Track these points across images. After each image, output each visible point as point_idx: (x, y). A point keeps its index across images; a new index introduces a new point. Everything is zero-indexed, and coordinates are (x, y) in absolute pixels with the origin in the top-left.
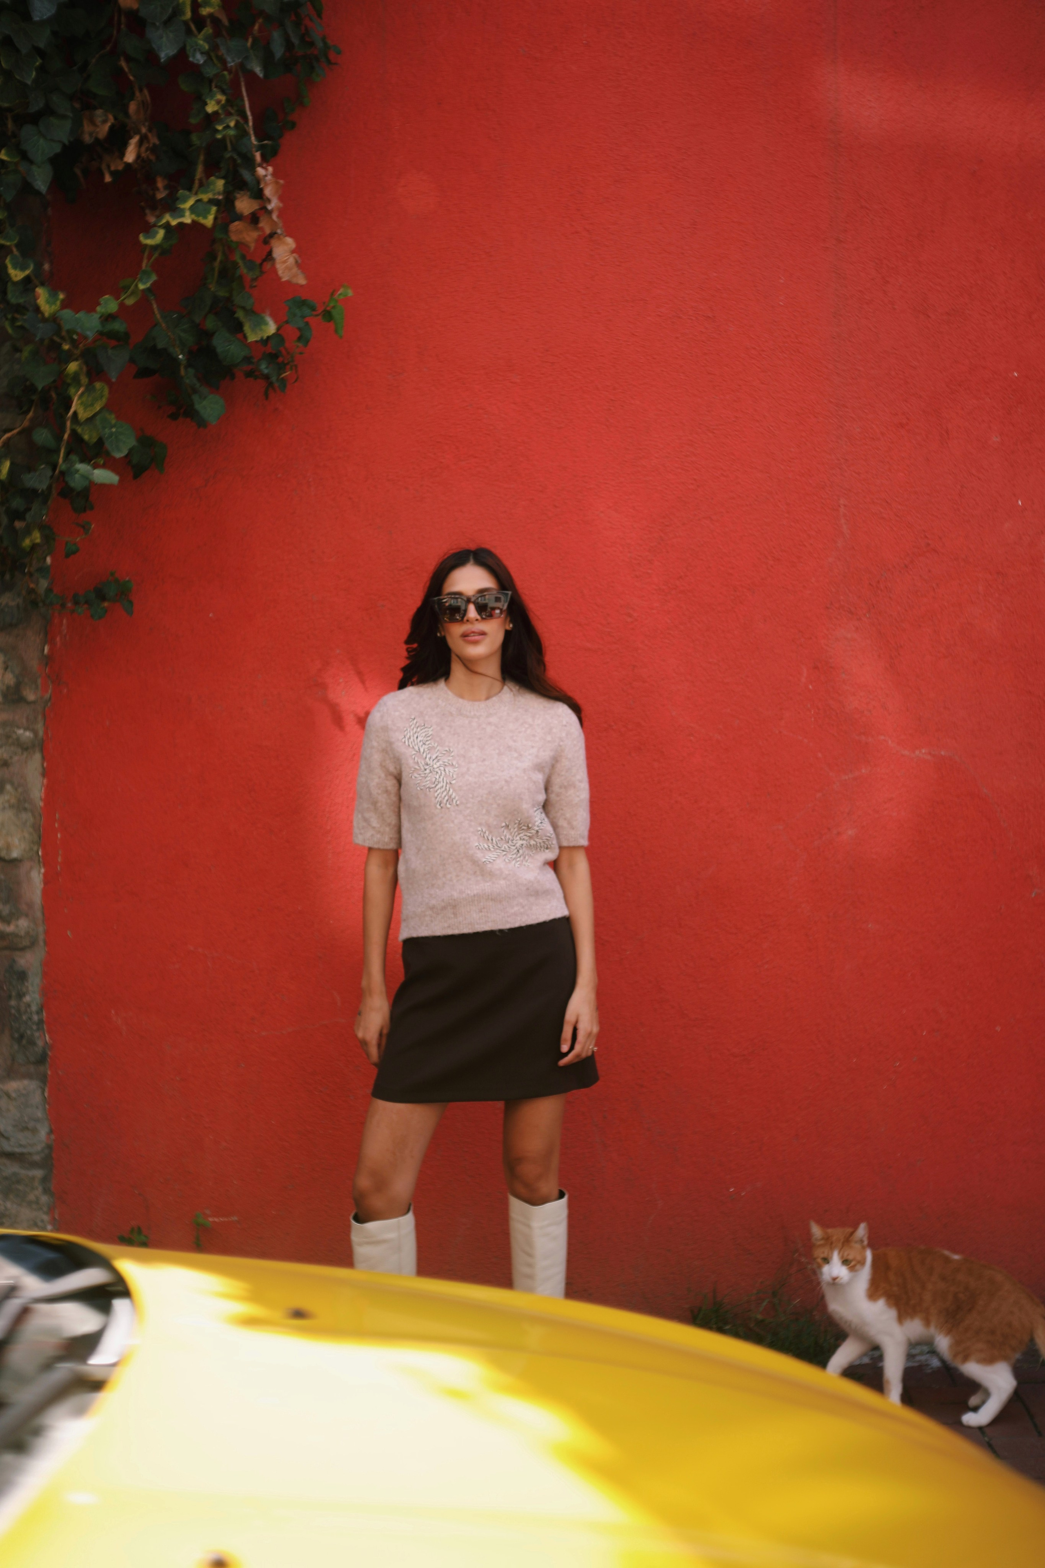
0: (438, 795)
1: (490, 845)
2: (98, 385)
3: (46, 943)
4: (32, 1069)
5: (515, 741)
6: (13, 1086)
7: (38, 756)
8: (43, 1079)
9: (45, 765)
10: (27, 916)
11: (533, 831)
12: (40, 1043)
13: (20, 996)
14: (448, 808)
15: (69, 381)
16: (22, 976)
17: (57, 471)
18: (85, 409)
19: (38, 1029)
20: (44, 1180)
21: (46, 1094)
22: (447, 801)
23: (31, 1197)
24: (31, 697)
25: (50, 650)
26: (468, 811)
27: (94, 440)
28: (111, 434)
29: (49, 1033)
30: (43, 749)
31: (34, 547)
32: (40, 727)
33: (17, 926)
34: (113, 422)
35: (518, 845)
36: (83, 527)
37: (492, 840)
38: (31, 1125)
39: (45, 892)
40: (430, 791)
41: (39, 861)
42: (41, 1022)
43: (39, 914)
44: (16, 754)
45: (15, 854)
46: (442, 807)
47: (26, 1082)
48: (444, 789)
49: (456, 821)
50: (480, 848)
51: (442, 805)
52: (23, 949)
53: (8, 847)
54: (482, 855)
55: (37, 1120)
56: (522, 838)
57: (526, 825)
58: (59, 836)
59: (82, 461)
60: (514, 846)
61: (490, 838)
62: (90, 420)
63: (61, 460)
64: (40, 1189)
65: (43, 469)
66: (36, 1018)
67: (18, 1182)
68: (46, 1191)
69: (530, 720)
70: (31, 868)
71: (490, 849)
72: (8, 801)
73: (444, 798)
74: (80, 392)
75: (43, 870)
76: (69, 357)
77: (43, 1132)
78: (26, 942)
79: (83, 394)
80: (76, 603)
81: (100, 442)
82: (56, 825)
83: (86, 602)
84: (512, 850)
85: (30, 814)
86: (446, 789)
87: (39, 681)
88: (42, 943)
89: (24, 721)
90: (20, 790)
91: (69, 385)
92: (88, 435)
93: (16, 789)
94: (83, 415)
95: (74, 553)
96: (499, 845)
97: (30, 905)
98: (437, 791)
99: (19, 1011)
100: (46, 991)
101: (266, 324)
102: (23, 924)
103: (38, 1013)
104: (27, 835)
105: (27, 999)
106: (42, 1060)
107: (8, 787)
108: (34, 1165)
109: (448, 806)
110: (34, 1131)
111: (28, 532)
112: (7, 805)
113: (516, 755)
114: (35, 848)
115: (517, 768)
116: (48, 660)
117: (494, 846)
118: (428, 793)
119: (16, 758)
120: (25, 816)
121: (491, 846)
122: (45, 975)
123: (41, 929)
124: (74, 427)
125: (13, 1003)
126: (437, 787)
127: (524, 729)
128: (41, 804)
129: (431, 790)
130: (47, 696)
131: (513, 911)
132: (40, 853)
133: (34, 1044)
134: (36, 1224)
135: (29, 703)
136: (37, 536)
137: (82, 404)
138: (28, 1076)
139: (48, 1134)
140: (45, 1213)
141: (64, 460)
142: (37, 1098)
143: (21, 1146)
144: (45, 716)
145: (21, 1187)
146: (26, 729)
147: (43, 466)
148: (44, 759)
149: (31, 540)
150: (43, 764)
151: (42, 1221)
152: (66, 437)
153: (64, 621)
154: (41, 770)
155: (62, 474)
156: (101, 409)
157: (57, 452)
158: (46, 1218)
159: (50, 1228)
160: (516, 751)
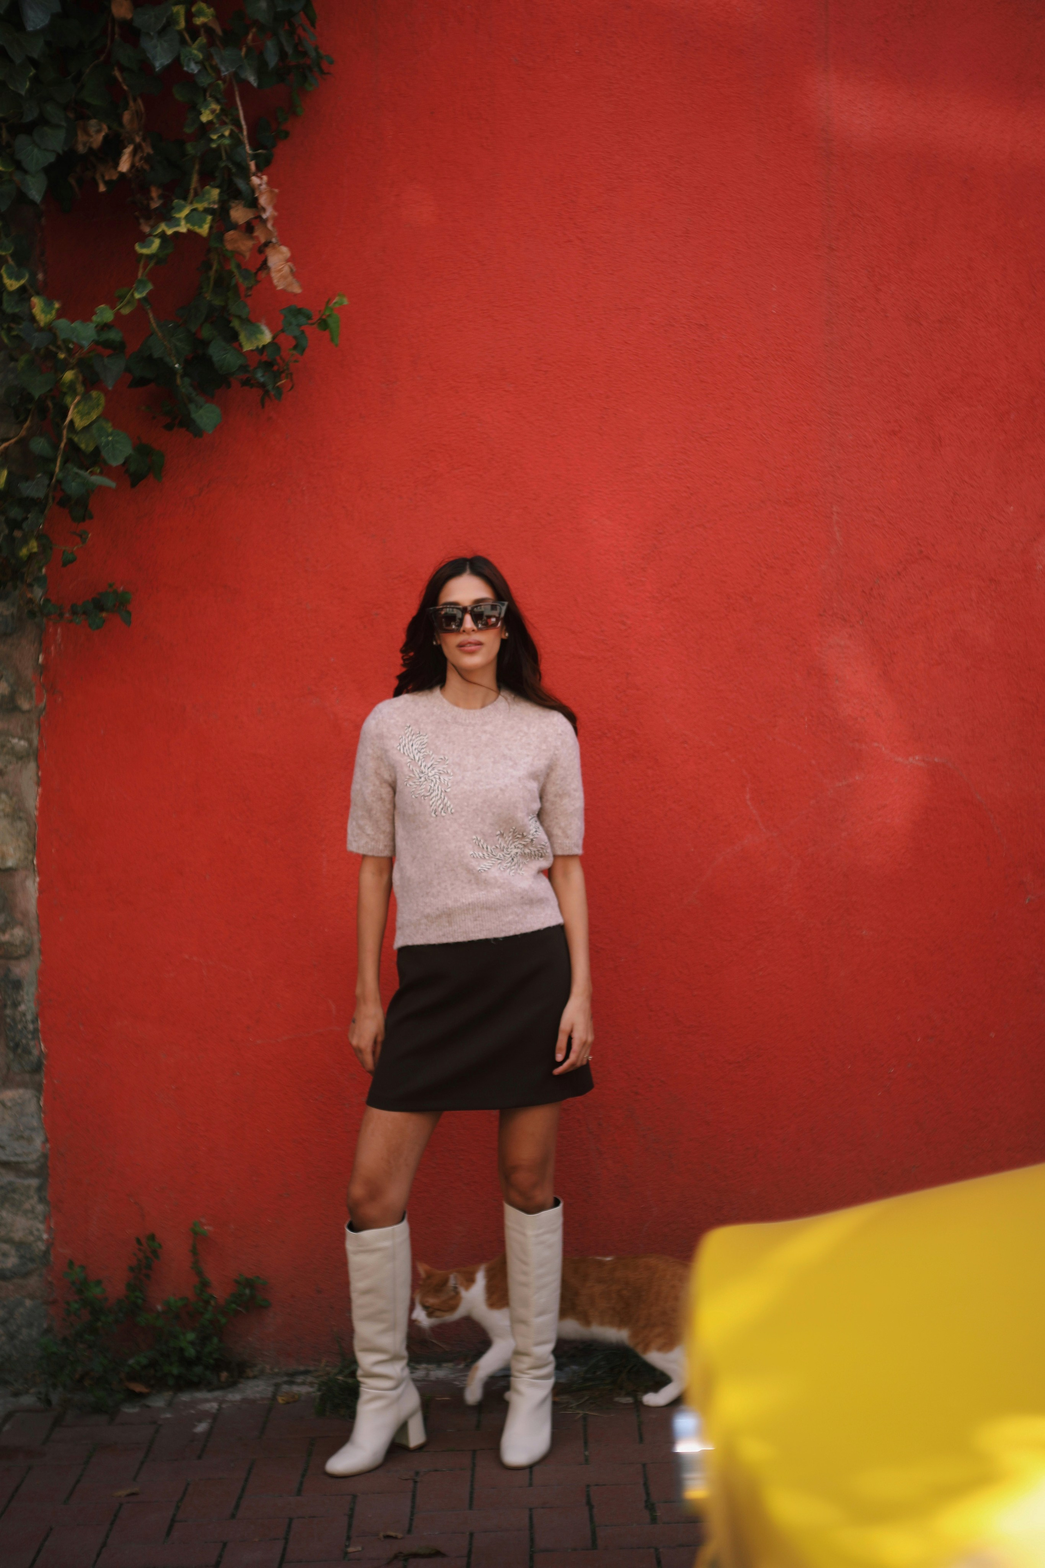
0: (433, 803)
1: (485, 853)
2: (95, 395)
3: (42, 952)
4: (27, 1077)
5: (510, 750)
6: (8, 1095)
7: (32, 766)
8: (39, 1088)
9: (40, 774)
10: (22, 924)
11: (527, 840)
12: (36, 1052)
13: (15, 1005)
14: (443, 817)
15: (65, 390)
16: (17, 985)
17: (54, 480)
18: (82, 418)
19: (33, 1038)
20: (40, 1189)
21: (42, 1104)
22: (442, 809)
23: (27, 1206)
24: (26, 706)
25: (45, 659)
26: (463, 820)
27: (91, 448)
28: (107, 443)
29: (44, 1041)
30: (37, 755)
31: (31, 556)
32: (35, 736)
33: (12, 935)
34: (110, 430)
35: (512, 853)
36: (81, 536)
37: (487, 848)
38: (27, 1133)
39: (40, 901)
40: (424, 799)
41: (34, 870)
42: (36, 1031)
43: (34, 923)
44: (10, 763)
45: (10, 863)
46: (436, 816)
47: (21, 1091)
48: (439, 797)
49: (451, 830)
50: (475, 856)
51: (436, 813)
52: (18, 958)
53: (3, 857)
54: (477, 863)
55: (33, 1129)
56: (517, 847)
57: (521, 833)
59: (80, 468)
60: (509, 854)
61: (485, 846)
62: (86, 429)
63: (57, 470)
64: (36, 1198)
65: (39, 478)
66: (31, 1027)
67: (14, 1191)
68: (41, 1200)
70: (26, 877)
71: (485, 858)
72: (3, 810)
73: (439, 807)
74: (76, 401)
75: (38, 879)
76: (65, 366)
77: (38, 1141)
78: (21, 951)
79: (79, 402)
80: (74, 613)
81: (97, 451)
82: (51, 834)
83: (84, 613)
84: (507, 858)
85: (25, 823)
86: (441, 797)
87: (34, 690)
88: (37, 952)
89: (19, 730)
90: (15, 799)
91: (65, 394)
92: (85, 444)
93: (11, 798)
94: (79, 424)
95: (71, 562)
96: (494, 853)
97: (25, 914)
98: (432, 799)
99: (14, 1020)
100: (41, 1000)
101: (262, 333)
102: (18, 933)
103: (33, 1022)
104: (22, 844)
105: (22, 1008)
106: (37, 1068)
107: (3, 796)
108: (30, 1174)
109: (443, 814)
110: (30, 1140)
111: (25, 541)
112: (2, 814)
113: (511, 763)
114: (30, 857)
115: (512, 777)
116: (43, 670)
117: (488, 855)
118: (423, 801)
119: (10, 767)
120: (20, 825)
121: (486, 855)
122: (40, 984)
123: (36, 938)
124: (71, 435)
125: (8, 1012)
126: (432, 795)
127: (519, 738)
128: (36, 813)
129: (426, 798)
130: (42, 705)
131: (508, 920)
132: (35, 862)
133: (29, 1053)
134: (31, 1233)
135: (23, 712)
136: (34, 546)
137: (78, 412)
138: (23, 1085)
139: (44, 1143)
140: (41, 1222)
141: (61, 470)
142: (32, 1107)
143: (16, 1155)
144: (39, 725)
145: (16, 1196)
146: (20, 738)
147: (39, 475)
148: (39, 767)
149: (28, 550)
150: (37, 774)
151: (38, 1230)
152: (62, 445)
153: (59, 630)
154: (35, 779)
155: (59, 482)
156: (98, 418)
157: (54, 460)
158: (41, 1227)
159: (45, 1236)
160: (511, 759)
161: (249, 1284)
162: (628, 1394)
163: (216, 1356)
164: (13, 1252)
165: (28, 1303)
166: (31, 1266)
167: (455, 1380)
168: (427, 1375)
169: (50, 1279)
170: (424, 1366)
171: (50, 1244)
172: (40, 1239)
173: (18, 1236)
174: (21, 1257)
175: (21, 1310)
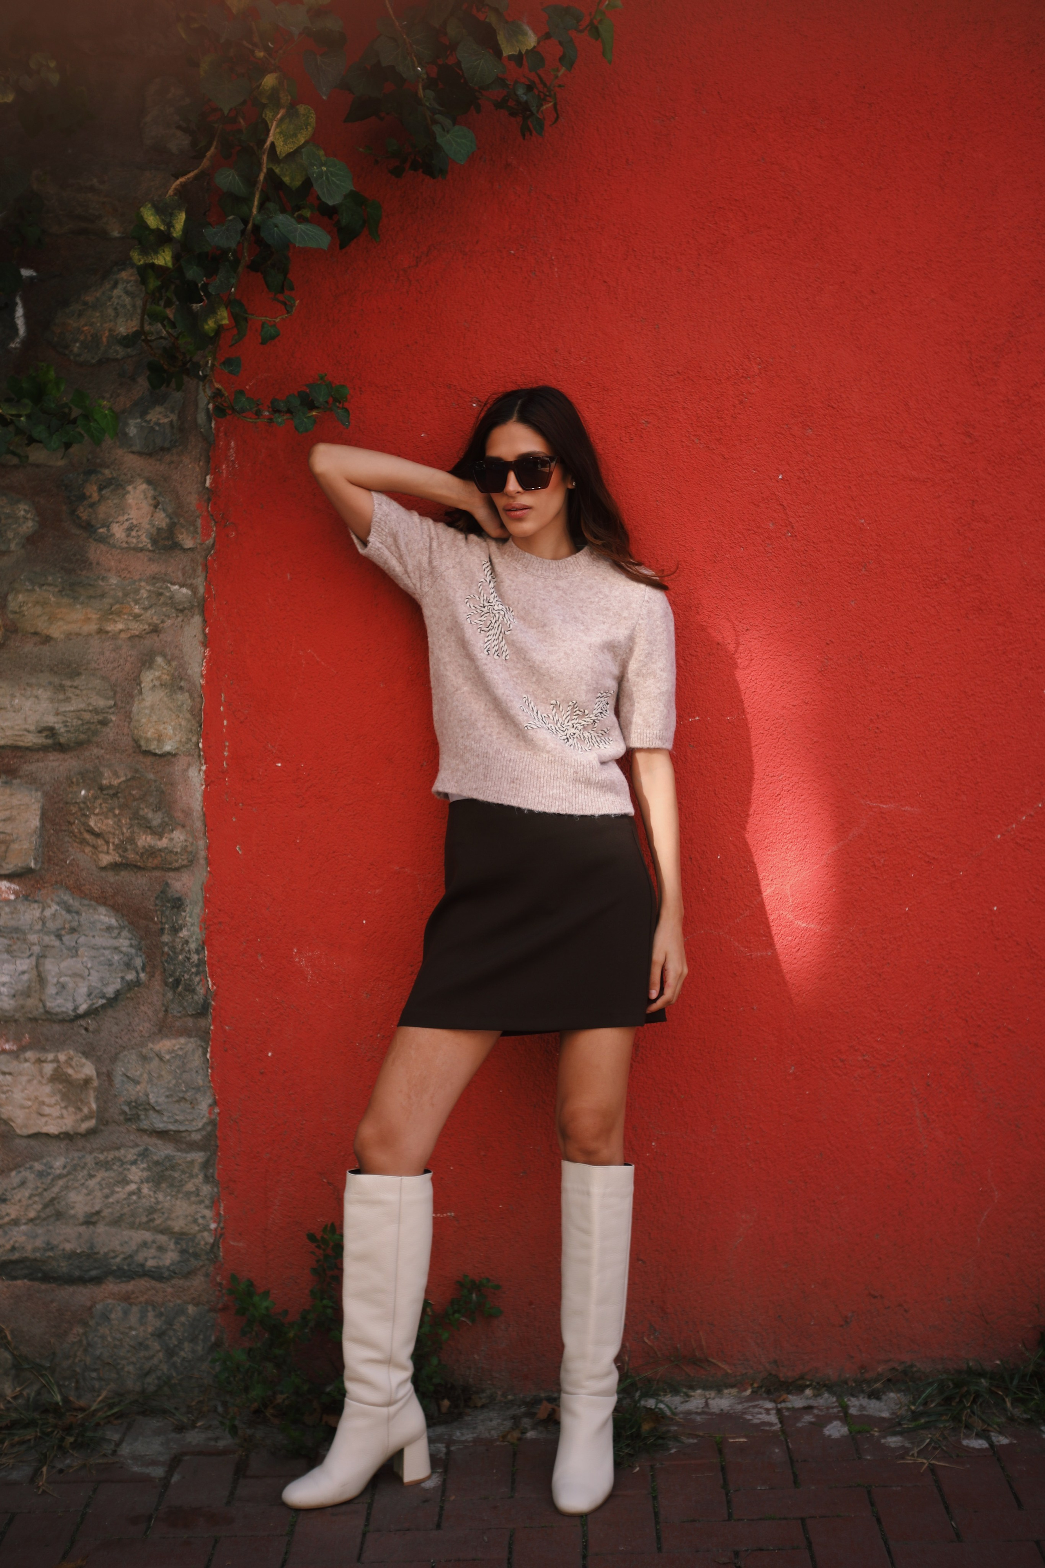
0: (489, 641)
1: (534, 717)
2: (302, 109)
3: (209, 863)
4: (190, 1022)
5: (583, 613)
6: (165, 1045)
7: (197, 620)
8: (204, 1036)
9: (207, 631)
10: (183, 826)
11: (589, 720)
12: (201, 991)
13: (175, 930)
14: (496, 660)
15: (264, 101)
16: (178, 904)
17: (250, 226)
18: (285, 141)
19: (197, 973)
20: (206, 1165)
21: (208, 1056)
22: (497, 651)
23: (190, 1187)
24: (188, 543)
25: (214, 481)
26: (516, 672)
27: (298, 183)
28: (321, 175)
29: (212, 977)
30: (204, 608)
31: (220, 329)
32: (200, 582)
33: (171, 840)
34: (323, 159)
36: (285, 304)
37: (538, 713)
38: (189, 1095)
39: (206, 795)
40: (480, 633)
41: (200, 755)
42: (201, 962)
43: (199, 825)
44: (169, 617)
45: (168, 748)
46: (489, 656)
47: (182, 1040)
48: (498, 636)
49: (501, 676)
50: (524, 712)
52: (177, 869)
53: (160, 739)
54: (525, 719)
55: (198, 1089)
56: (575, 726)
57: (582, 711)
58: (225, 722)
59: (283, 211)
61: (535, 710)
62: (291, 156)
63: (255, 211)
64: (201, 1177)
65: (231, 221)
66: (195, 958)
67: (173, 1168)
68: (207, 1179)
69: (606, 590)
70: (189, 765)
72: (159, 678)
73: (494, 647)
74: (279, 116)
75: (204, 768)
76: (262, 70)
77: (204, 1104)
78: (182, 861)
79: (282, 120)
80: (276, 411)
81: (307, 184)
82: (222, 709)
83: (289, 411)
84: (560, 735)
85: (187, 694)
86: (498, 638)
87: (199, 522)
88: (202, 862)
89: (180, 574)
90: (174, 663)
91: (264, 106)
92: (290, 178)
93: (169, 662)
94: (283, 149)
95: (272, 338)
96: (546, 722)
97: (188, 813)
98: (488, 636)
99: (173, 948)
100: (207, 923)
101: (525, 34)
102: (179, 836)
103: (197, 952)
104: (183, 723)
105: (184, 933)
106: (203, 1011)
107: (159, 660)
108: (193, 1146)
109: (496, 657)
110: (193, 1103)
111: (211, 311)
112: (157, 683)
113: (582, 628)
114: (194, 739)
115: (582, 641)
116: (211, 495)
119: (169, 622)
120: (183, 698)
122: (207, 902)
123: (202, 844)
124: (271, 166)
125: (166, 938)
126: (492, 631)
127: (597, 599)
128: (202, 682)
130: (209, 542)
132: (201, 745)
133: (193, 991)
134: (195, 1221)
135: (185, 550)
136: (223, 316)
137: (281, 133)
138: (185, 1032)
139: (211, 1106)
140: (207, 1207)
141: (259, 211)
142: (196, 1061)
143: (176, 1121)
144: (206, 567)
145: (176, 1175)
146: (181, 586)
147: (231, 217)
148: (205, 621)
149: (216, 322)
150: (204, 630)
151: (204, 1217)
152: (262, 177)
153: (232, 444)
154: (200, 637)
155: (257, 229)
156: (306, 142)
157: (247, 200)
158: (208, 1213)
159: (213, 1226)
160: (582, 623)
161: (475, 1286)
162: (978, 1436)
163: (436, 1380)
164: (172, 1246)
165: (191, 1309)
166: (194, 1263)
167: (745, 1413)
168: (707, 1404)
169: (218, 1279)
170: (699, 1391)
171: (220, 1235)
172: (206, 1228)
173: (178, 1225)
174: (183, 1252)
175: (183, 1319)
